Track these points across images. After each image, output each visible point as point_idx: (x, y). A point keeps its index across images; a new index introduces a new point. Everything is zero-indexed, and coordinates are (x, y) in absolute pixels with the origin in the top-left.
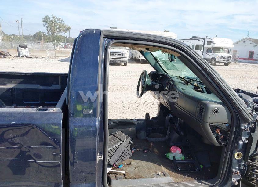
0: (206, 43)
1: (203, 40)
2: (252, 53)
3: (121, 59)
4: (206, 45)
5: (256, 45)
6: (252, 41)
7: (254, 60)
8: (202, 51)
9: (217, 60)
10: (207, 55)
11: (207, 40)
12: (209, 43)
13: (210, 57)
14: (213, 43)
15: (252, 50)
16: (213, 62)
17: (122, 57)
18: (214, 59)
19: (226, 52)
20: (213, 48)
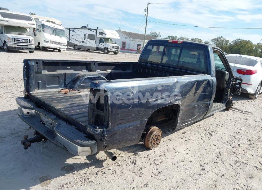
0: (98, 33)
1: (95, 31)
2: (124, 44)
3: (28, 46)
4: (98, 36)
5: (127, 37)
6: (123, 33)
7: (126, 49)
8: (95, 40)
9: (109, 50)
10: (100, 45)
11: (98, 31)
12: (101, 33)
13: (103, 47)
14: (105, 34)
15: (124, 41)
16: (106, 51)
17: (29, 43)
18: (106, 48)
19: (114, 43)
20: (104, 38)
